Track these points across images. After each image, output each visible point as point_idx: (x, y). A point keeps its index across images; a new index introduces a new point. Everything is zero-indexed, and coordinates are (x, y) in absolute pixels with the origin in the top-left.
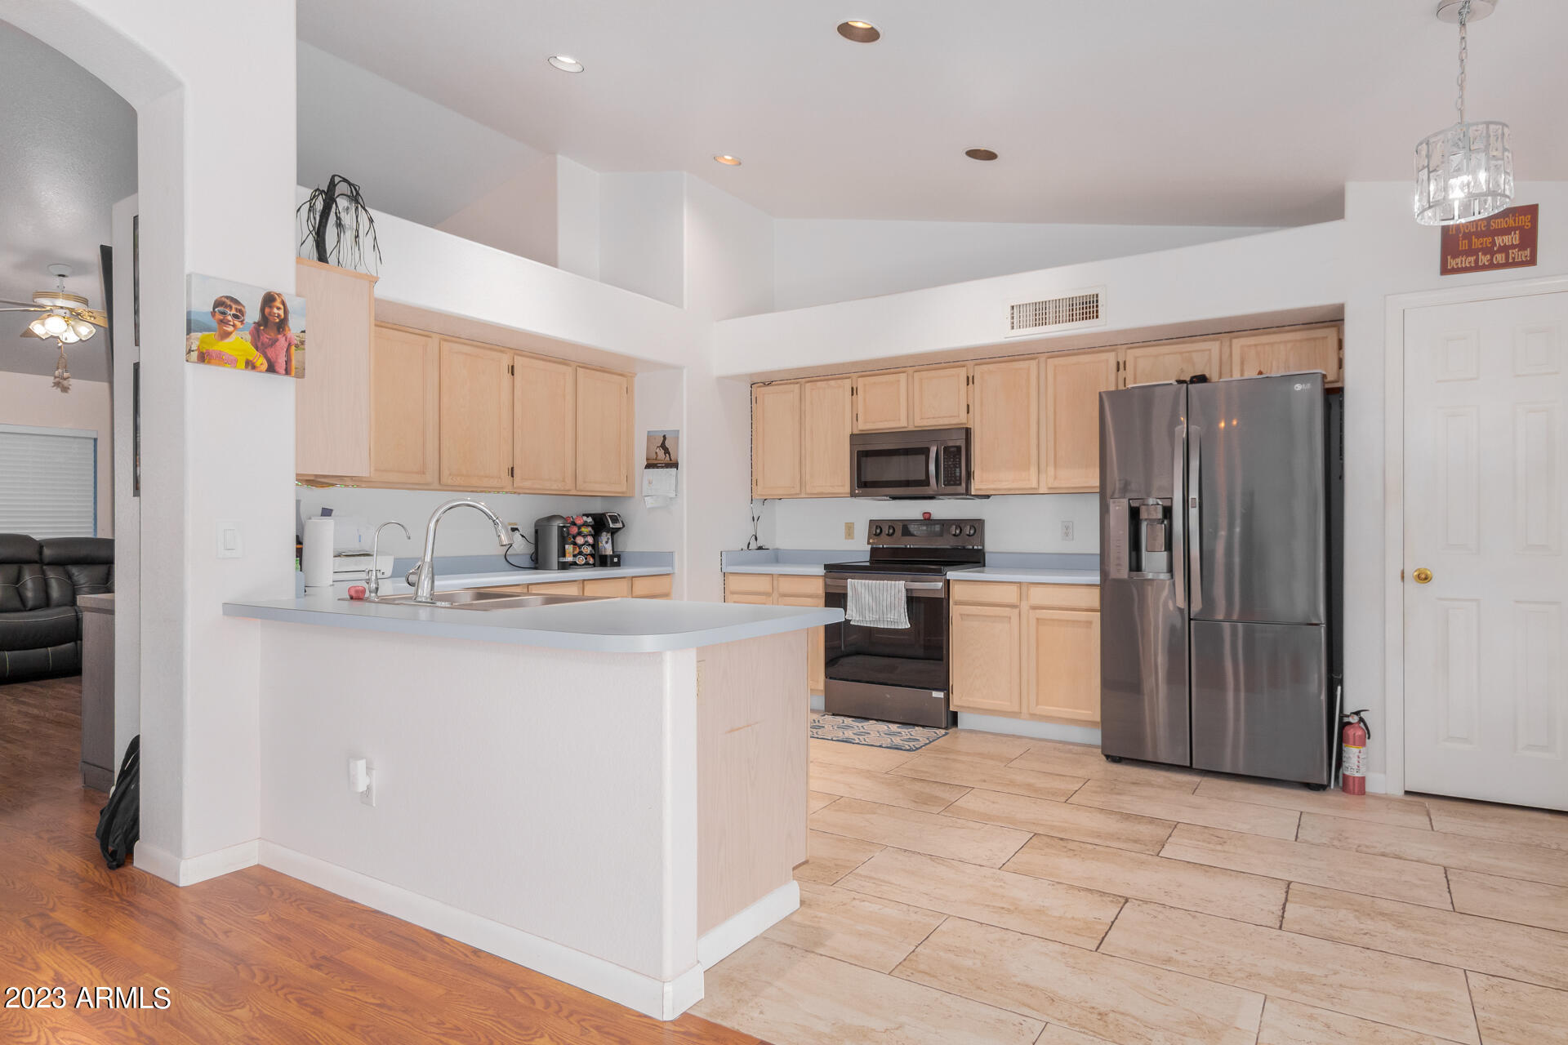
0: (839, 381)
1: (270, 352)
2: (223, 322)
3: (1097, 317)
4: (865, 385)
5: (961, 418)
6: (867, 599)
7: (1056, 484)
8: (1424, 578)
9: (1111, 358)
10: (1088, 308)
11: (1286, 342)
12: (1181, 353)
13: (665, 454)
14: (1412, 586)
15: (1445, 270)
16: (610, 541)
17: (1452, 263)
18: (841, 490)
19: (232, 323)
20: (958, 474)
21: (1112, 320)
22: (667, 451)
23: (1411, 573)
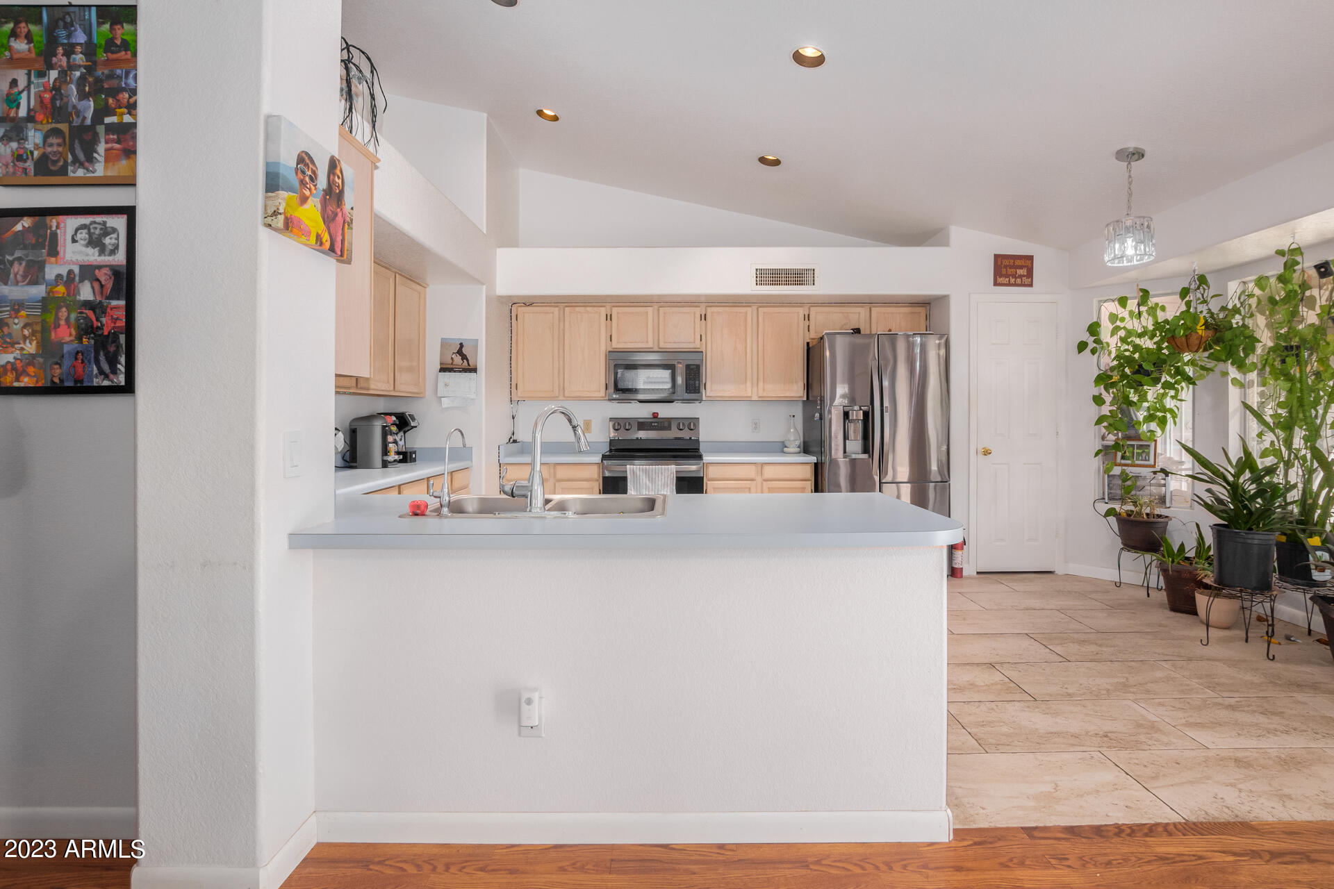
0: (595, 309)
1: (332, 226)
2: (302, 183)
3: (814, 284)
4: (618, 313)
5: (697, 344)
6: (644, 481)
7: (765, 394)
8: (987, 453)
9: (801, 311)
10: (798, 277)
11: (900, 313)
12: (843, 313)
13: (462, 359)
14: (981, 456)
15: (996, 284)
16: (403, 439)
17: (1000, 280)
18: (596, 394)
19: (308, 186)
20: (697, 385)
21: (823, 287)
22: (464, 357)
23: (981, 450)
